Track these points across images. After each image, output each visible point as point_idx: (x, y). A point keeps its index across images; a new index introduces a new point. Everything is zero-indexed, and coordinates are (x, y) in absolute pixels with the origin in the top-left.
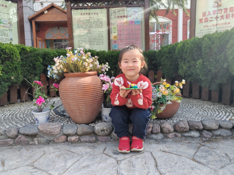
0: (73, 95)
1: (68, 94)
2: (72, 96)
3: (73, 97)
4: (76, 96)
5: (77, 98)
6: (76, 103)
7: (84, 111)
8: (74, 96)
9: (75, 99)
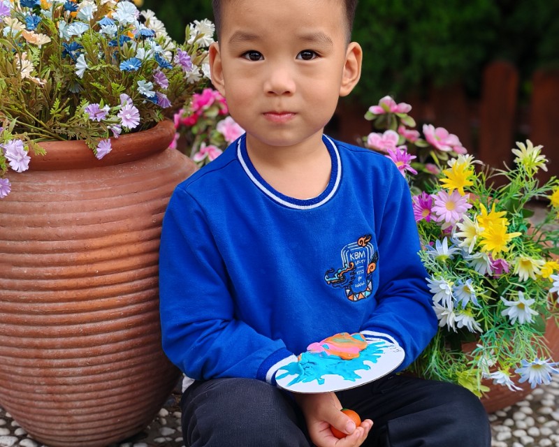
7: (81, 387)
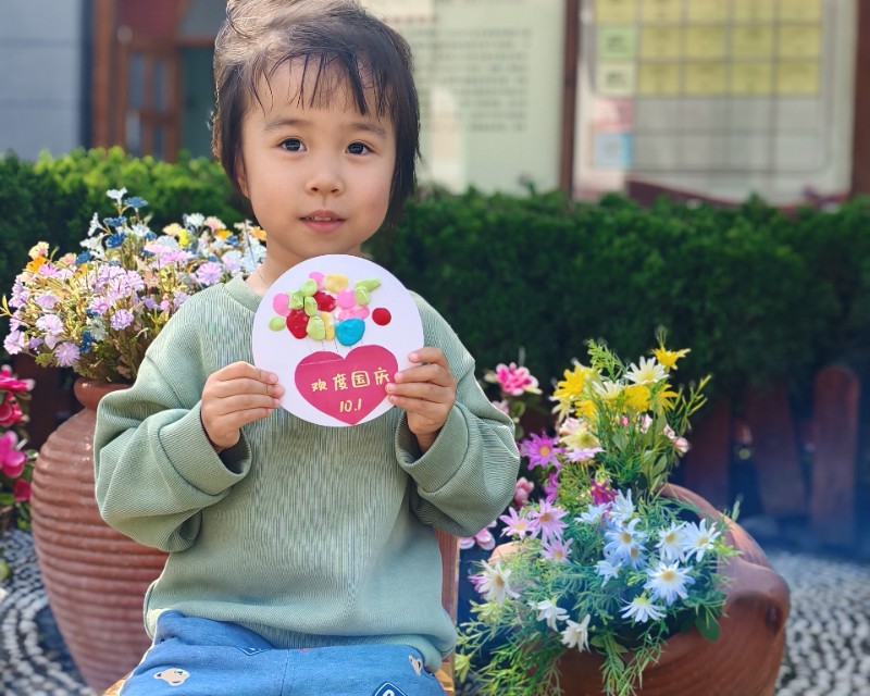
0: (96, 542)
1: (67, 527)
2: (93, 549)
3: (98, 556)
4: (116, 552)
5: (118, 565)
6: (113, 599)
8: (105, 550)
9: (105, 570)
